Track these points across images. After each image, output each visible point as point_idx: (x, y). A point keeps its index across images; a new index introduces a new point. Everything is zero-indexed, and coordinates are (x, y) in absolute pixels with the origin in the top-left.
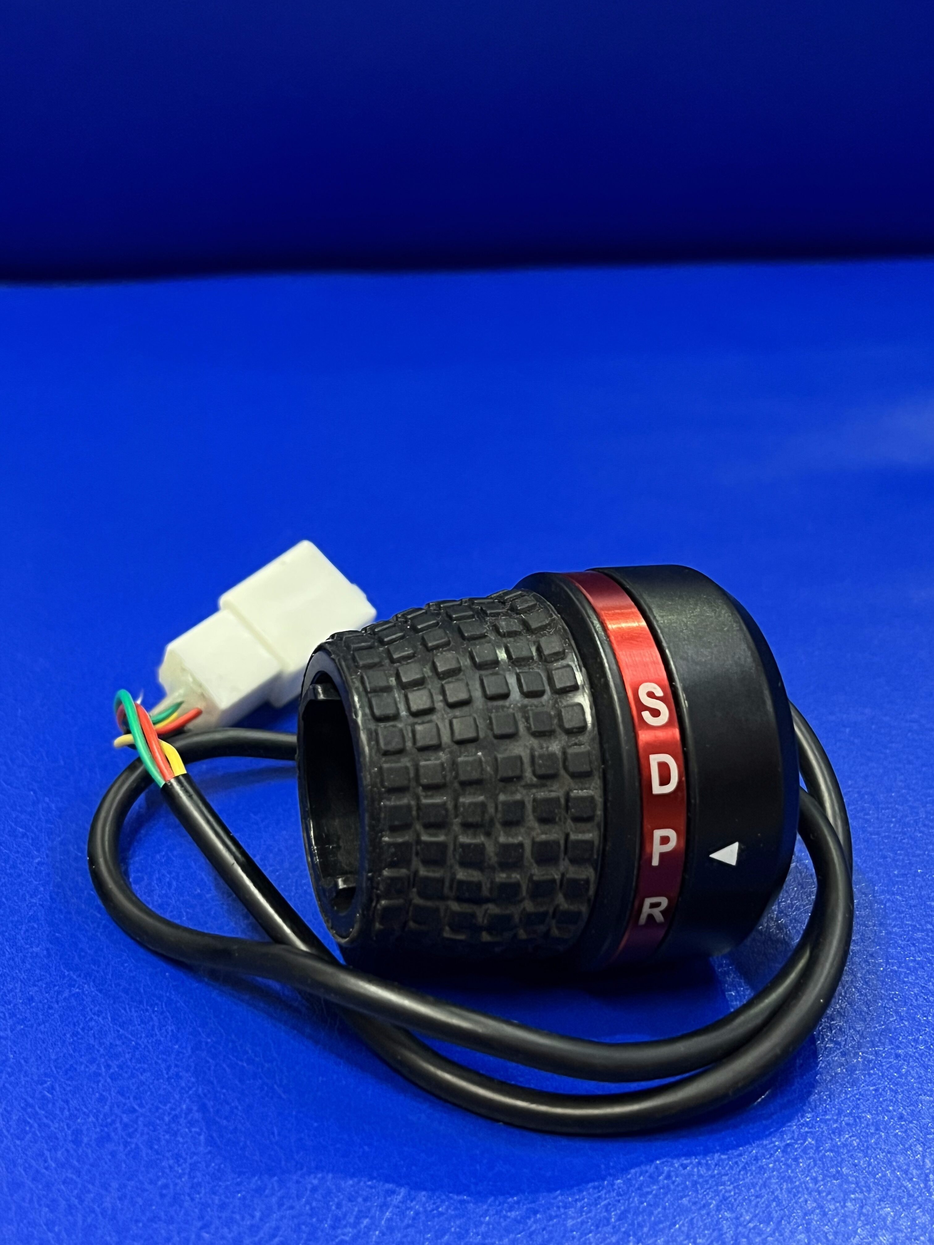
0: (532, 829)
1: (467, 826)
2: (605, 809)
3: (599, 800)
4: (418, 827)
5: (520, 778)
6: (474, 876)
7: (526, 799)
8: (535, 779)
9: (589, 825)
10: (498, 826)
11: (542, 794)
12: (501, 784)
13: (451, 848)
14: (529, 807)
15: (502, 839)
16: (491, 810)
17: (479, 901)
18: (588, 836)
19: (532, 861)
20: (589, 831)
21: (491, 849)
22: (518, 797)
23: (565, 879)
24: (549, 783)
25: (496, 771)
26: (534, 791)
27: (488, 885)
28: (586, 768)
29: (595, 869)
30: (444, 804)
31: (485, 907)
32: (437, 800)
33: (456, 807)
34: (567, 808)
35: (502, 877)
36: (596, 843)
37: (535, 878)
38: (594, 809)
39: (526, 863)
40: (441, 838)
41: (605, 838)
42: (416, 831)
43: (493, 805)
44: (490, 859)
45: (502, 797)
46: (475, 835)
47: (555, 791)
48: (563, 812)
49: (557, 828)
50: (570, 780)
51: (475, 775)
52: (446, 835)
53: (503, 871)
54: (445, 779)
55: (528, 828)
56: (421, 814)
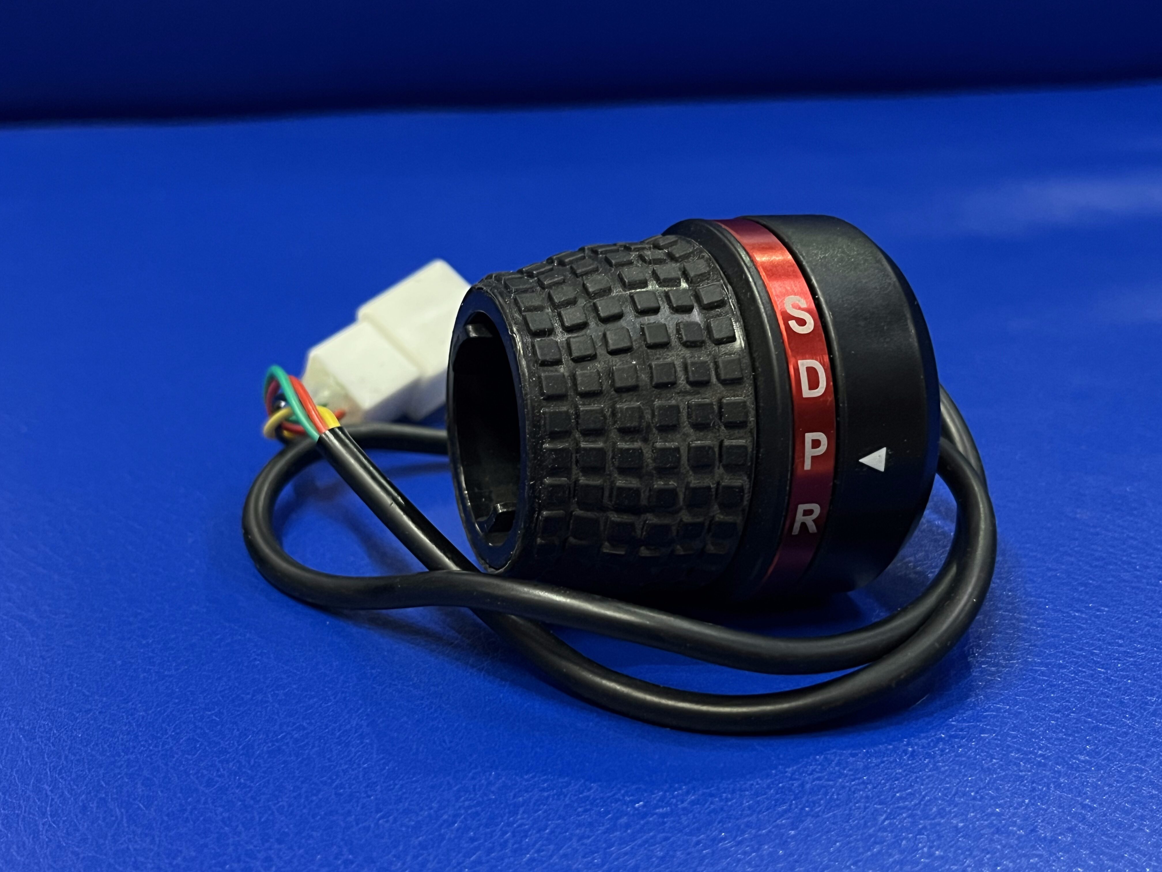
0: (687, 435)
1: (624, 432)
2: (757, 415)
3: (751, 406)
4: (577, 435)
5: (674, 384)
6: (633, 483)
7: (682, 406)
8: (688, 387)
9: (742, 431)
10: (654, 430)
11: (695, 400)
12: (656, 391)
13: (610, 454)
14: (684, 413)
15: (658, 445)
16: (648, 416)
17: (636, 510)
18: (742, 442)
19: (688, 468)
20: (741, 438)
21: (648, 454)
22: (673, 402)
23: (721, 487)
24: (702, 390)
25: (651, 378)
26: (688, 397)
27: (647, 494)
28: (737, 374)
29: (749, 477)
30: (602, 410)
31: (643, 517)
32: (595, 407)
33: (614, 414)
34: (721, 415)
35: (659, 484)
36: (750, 450)
37: (692, 485)
38: (747, 414)
39: (683, 471)
40: (600, 445)
41: (758, 445)
42: (575, 439)
43: (649, 411)
44: (647, 466)
45: (657, 403)
46: (632, 441)
47: (708, 397)
48: (717, 419)
49: (710, 435)
50: (722, 388)
51: (631, 382)
52: (605, 442)
53: (661, 478)
54: (602, 387)
55: (684, 434)
56: (580, 421)
